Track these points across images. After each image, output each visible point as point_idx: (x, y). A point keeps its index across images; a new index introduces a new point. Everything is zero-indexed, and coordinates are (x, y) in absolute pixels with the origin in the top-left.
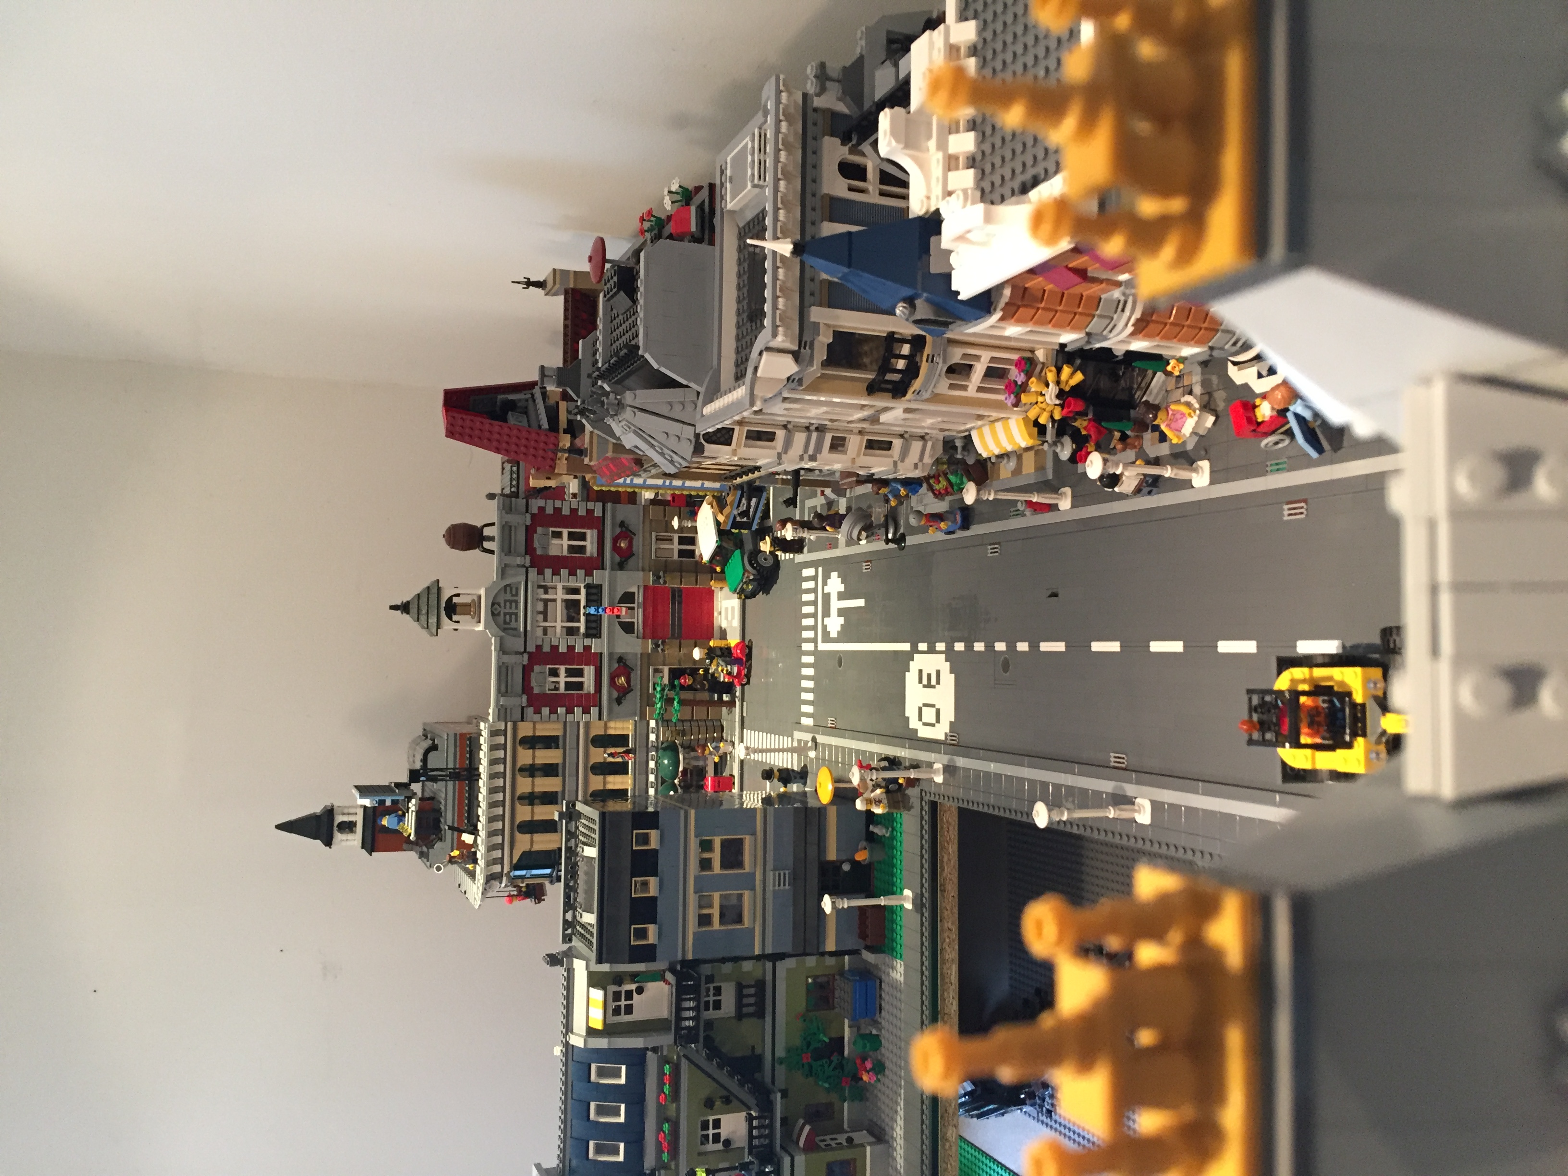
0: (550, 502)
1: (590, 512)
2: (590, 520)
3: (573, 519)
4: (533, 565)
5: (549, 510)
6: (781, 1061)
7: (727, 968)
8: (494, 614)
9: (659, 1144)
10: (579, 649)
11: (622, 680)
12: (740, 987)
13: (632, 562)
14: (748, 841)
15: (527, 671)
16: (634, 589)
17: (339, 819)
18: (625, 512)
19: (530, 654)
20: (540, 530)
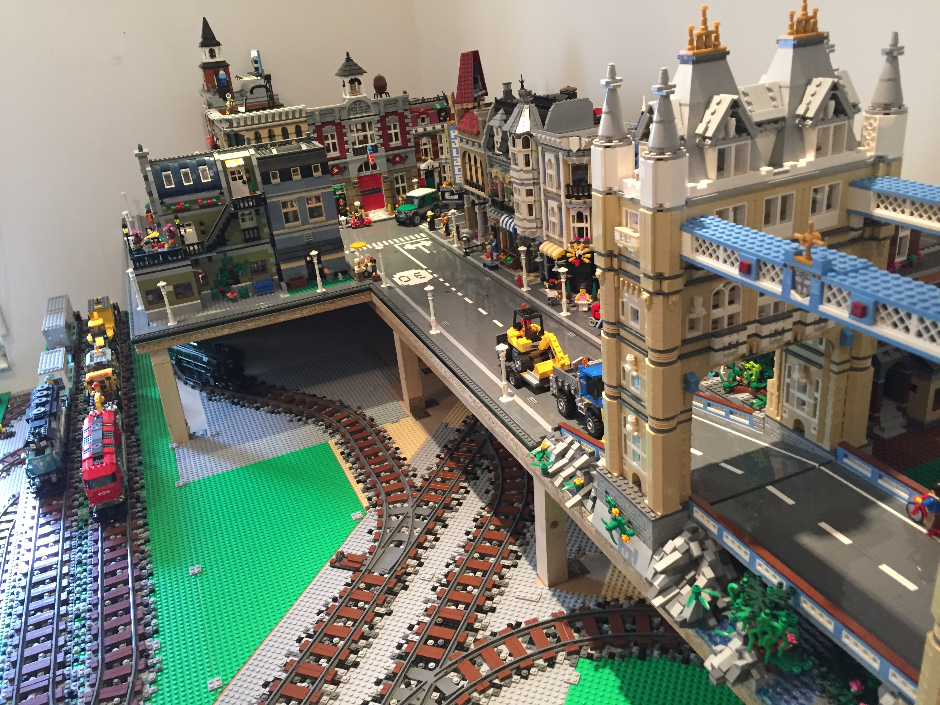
0: (410, 120)
1: (409, 140)
2: (405, 141)
3: (405, 133)
4: (381, 117)
5: (406, 121)
6: (225, 255)
7: (264, 220)
8: (355, 102)
9: (179, 204)
10: (347, 146)
11: (336, 171)
12: (257, 228)
13: (391, 165)
14: (323, 218)
15: (332, 123)
16: (378, 168)
17: (216, 49)
18: (412, 157)
19: (340, 123)
20: (397, 118)
